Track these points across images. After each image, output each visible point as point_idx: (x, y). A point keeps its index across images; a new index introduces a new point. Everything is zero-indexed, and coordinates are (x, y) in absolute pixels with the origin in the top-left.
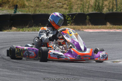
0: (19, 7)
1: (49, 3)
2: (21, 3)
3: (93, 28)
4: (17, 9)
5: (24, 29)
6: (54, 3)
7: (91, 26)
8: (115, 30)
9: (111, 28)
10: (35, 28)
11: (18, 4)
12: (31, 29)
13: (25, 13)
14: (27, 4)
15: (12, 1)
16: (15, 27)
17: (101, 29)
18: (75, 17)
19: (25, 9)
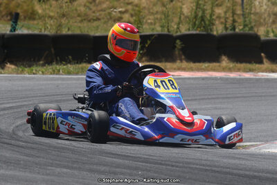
0: (22, 17)
1: (90, 9)
2: (25, 8)
3: (191, 69)
4: (19, 23)
5: (34, 68)
6: (102, 10)
7: (185, 64)
8: (239, 73)
9: (230, 70)
10: (58, 67)
11: (19, 11)
12: (49, 68)
13: (36, 32)
14: (40, 11)
15: (6, 4)
16: (12, 63)
17: (209, 71)
18: (149, 42)
19: (36, 22)
